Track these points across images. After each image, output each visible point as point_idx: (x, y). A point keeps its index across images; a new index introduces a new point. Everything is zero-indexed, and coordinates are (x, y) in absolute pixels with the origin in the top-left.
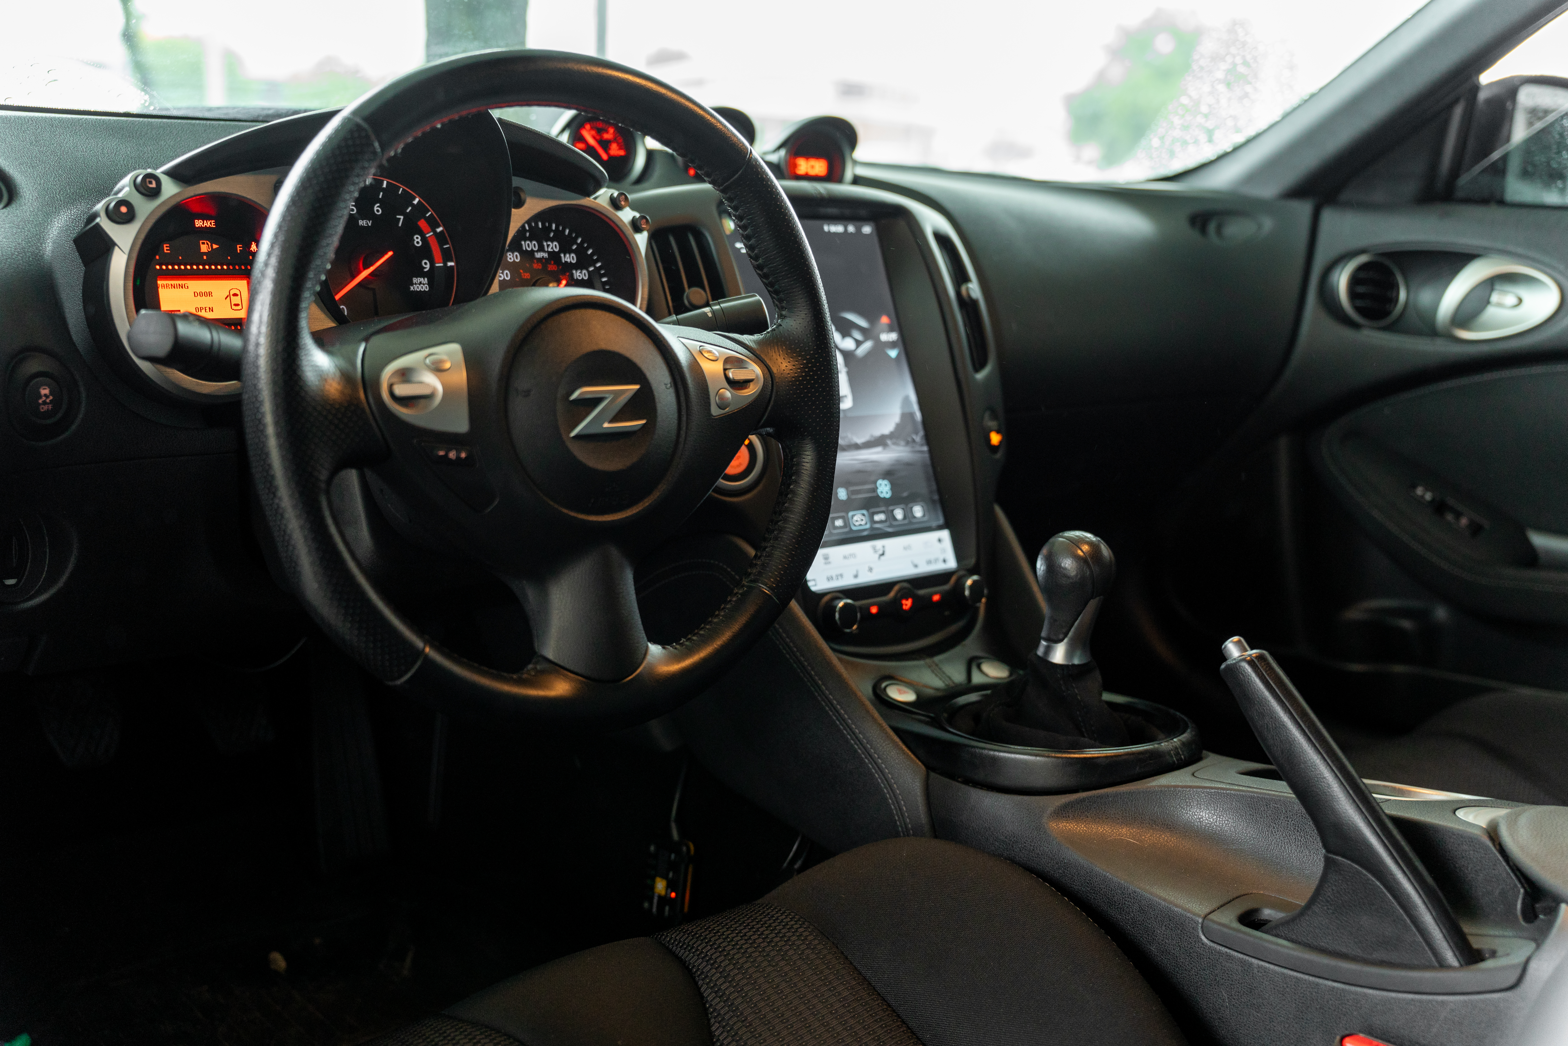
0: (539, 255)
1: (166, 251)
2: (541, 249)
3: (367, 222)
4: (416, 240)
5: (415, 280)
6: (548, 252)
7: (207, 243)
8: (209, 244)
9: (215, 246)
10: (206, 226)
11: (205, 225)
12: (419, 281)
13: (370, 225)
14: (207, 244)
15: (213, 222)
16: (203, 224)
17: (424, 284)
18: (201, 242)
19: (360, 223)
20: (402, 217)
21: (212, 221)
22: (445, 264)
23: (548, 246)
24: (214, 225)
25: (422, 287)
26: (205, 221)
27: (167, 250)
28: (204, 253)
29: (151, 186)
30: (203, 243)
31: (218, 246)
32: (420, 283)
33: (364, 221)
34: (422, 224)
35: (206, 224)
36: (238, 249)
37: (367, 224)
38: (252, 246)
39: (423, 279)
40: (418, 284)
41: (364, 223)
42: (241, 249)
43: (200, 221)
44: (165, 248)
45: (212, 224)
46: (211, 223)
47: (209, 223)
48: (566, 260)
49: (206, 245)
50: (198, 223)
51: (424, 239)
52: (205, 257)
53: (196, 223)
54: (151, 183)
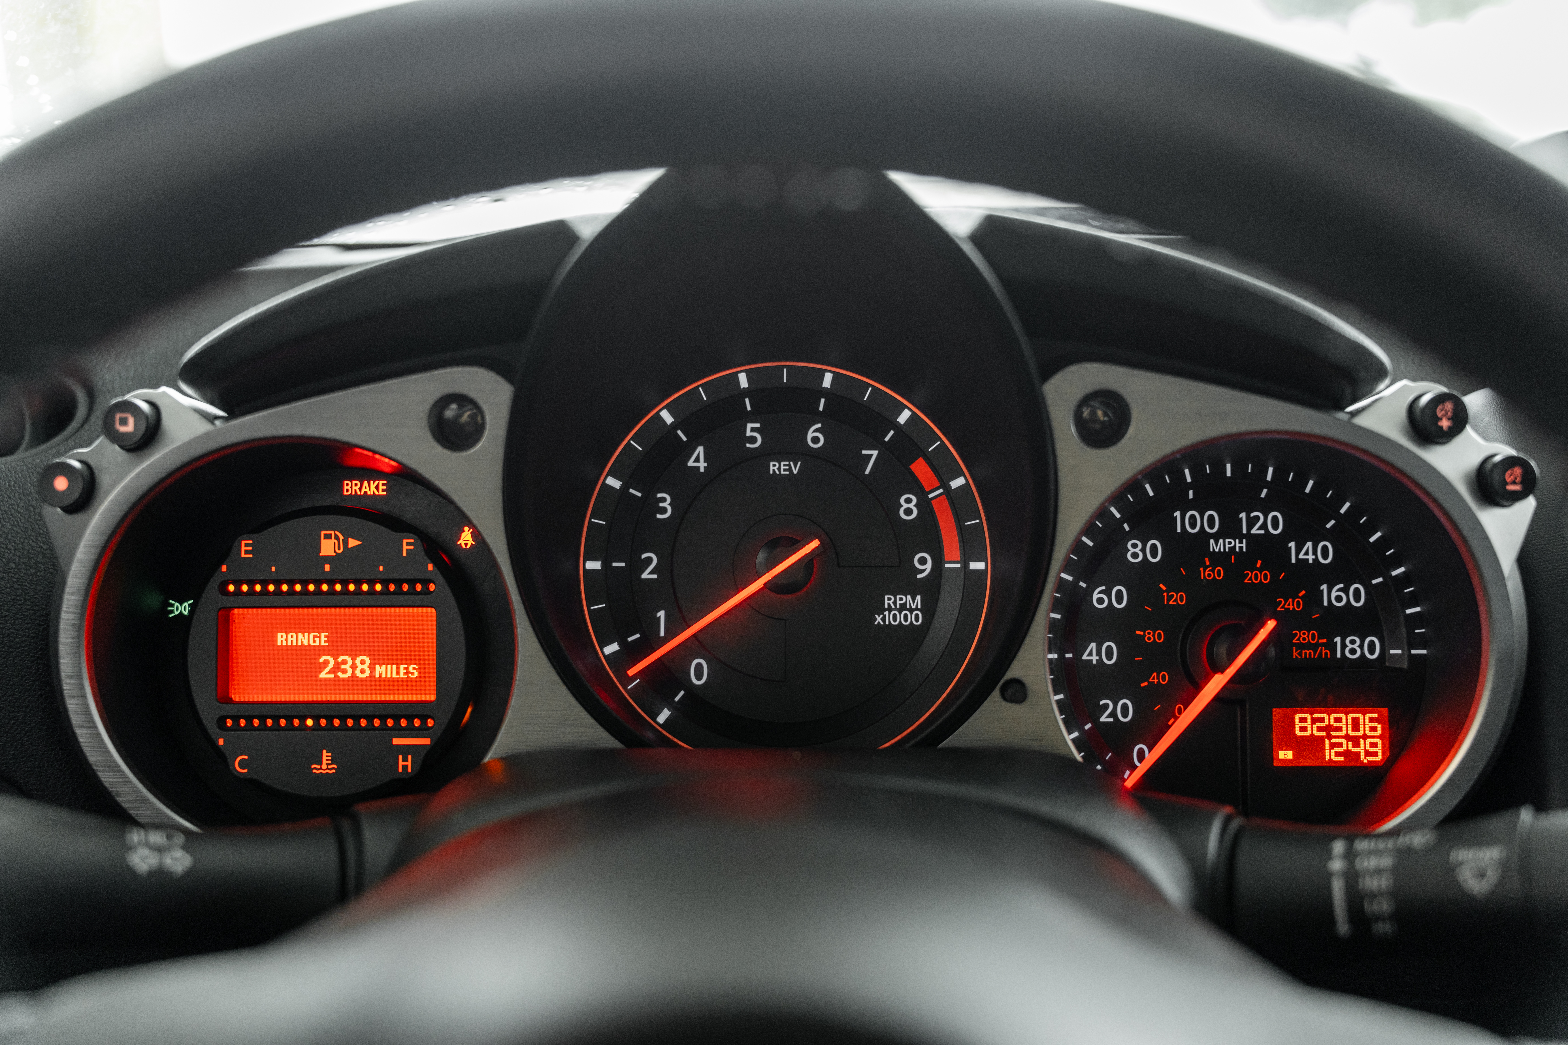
0: (1218, 546)
1: (243, 555)
2: (1230, 529)
3: (789, 465)
4: (905, 506)
5: (889, 600)
6: (1249, 537)
7: (336, 535)
8: (341, 537)
9: (353, 543)
10: (365, 492)
11: (363, 490)
12: (898, 602)
13: (795, 472)
14: (337, 538)
15: (383, 485)
16: (360, 489)
17: (911, 610)
18: (323, 533)
19: (772, 468)
20: (875, 453)
21: (381, 482)
22: (966, 565)
23: (1252, 522)
24: (383, 491)
25: (906, 617)
26: (366, 483)
27: (247, 552)
28: (328, 559)
29: (123, 429)
30: (328, 537)
31: (360, 543)
32: (903, 607)
33: (782, 463)
34: (920, 468)
35: (368, 490)
36: (405, 547)
37: (790, 470)
38: (463, 535)
39: (909, 597)
40: (896, 609)
41: (782, 468)
42: (412, 547)
43: (354, 482)
44: (243, 548)
45: (381, 487)
46: (377, 488)
47: (373, 487)
48: (1301, 556)
49: (333, 540)
50: (349, 487)
51: (924, 504)
52: (327, 568)
53: (346, 487)
54: (124, 422)
